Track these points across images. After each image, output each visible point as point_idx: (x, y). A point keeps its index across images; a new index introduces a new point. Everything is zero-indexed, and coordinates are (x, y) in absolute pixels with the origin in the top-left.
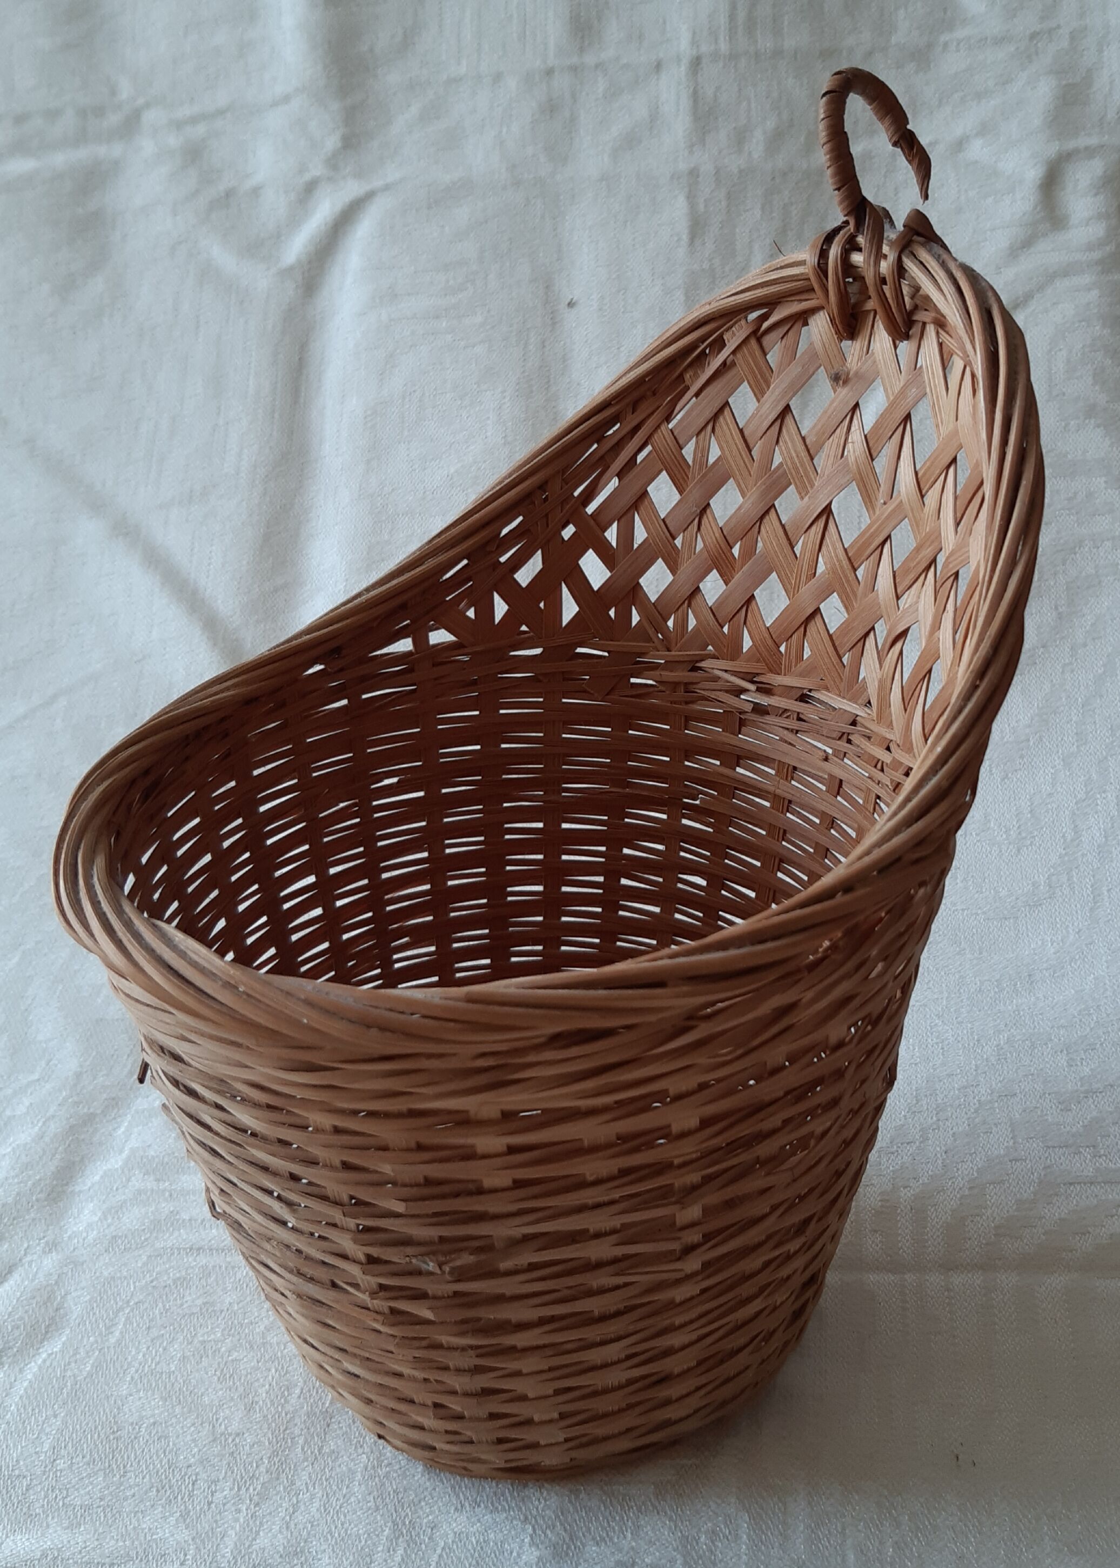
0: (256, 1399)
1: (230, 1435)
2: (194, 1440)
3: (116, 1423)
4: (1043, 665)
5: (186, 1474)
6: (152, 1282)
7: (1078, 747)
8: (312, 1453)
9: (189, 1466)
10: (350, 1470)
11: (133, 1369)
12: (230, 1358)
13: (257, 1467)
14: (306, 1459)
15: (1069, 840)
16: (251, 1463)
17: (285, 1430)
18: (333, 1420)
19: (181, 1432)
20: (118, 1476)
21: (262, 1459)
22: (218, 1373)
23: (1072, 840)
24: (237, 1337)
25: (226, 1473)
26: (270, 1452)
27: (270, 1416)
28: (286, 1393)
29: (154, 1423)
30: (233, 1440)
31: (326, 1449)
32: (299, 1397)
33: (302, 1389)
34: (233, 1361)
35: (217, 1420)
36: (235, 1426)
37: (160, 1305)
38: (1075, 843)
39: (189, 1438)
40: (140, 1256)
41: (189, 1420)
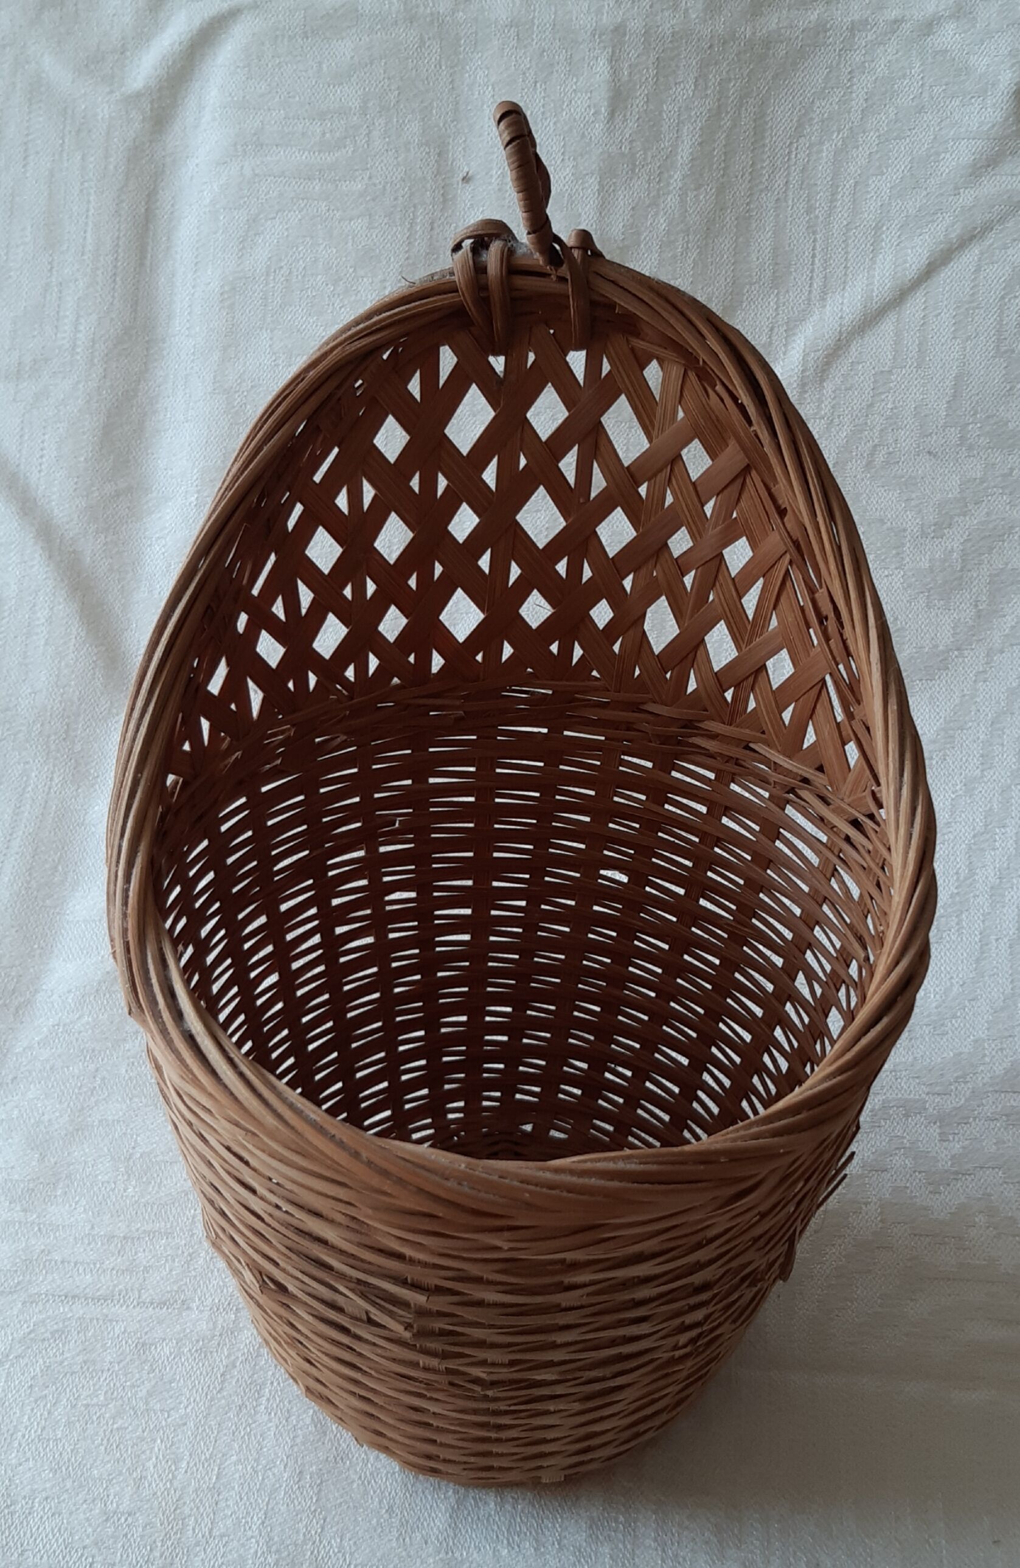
0: (144, 1474)
1: (123, 1514)
2: (88, 1519)
3: (9, 1495)
4: (956, 671)
5: (82, 1555)
6: (30, 1333)
7: (982, 771)
8: (203, 1537)
9: (84, 1548)
10: (240, 1556)
11: (20, 1434)
12: (115, 1426)
13: (151, 1550)
14: (197, 1544)
15: (962, 878)
16: (145, 1546)
17: (175, 1510)
18: (221, 1497)
19: (74, 1509)
20: (16, 1555)
21: (155, 1542)
22: (105, 1442)
23: (966, 879)
24: (120, 1402)
25: (122, 1556)
26: (163, 1534)
27: (159, 1494)
28: (173, 1468)
29: (47, 1498)
30: (126, 1520)
31: (215, 1532)
32: (186, 1472)
33: (188, 1463)
34: (118, 1429)
35: (108, 1496)
36: (125, 1505)
37: (41, 1361)
38: (968, 882)
39: (82, 1516)
40: (14, 1301)
41: (80, 1496)
